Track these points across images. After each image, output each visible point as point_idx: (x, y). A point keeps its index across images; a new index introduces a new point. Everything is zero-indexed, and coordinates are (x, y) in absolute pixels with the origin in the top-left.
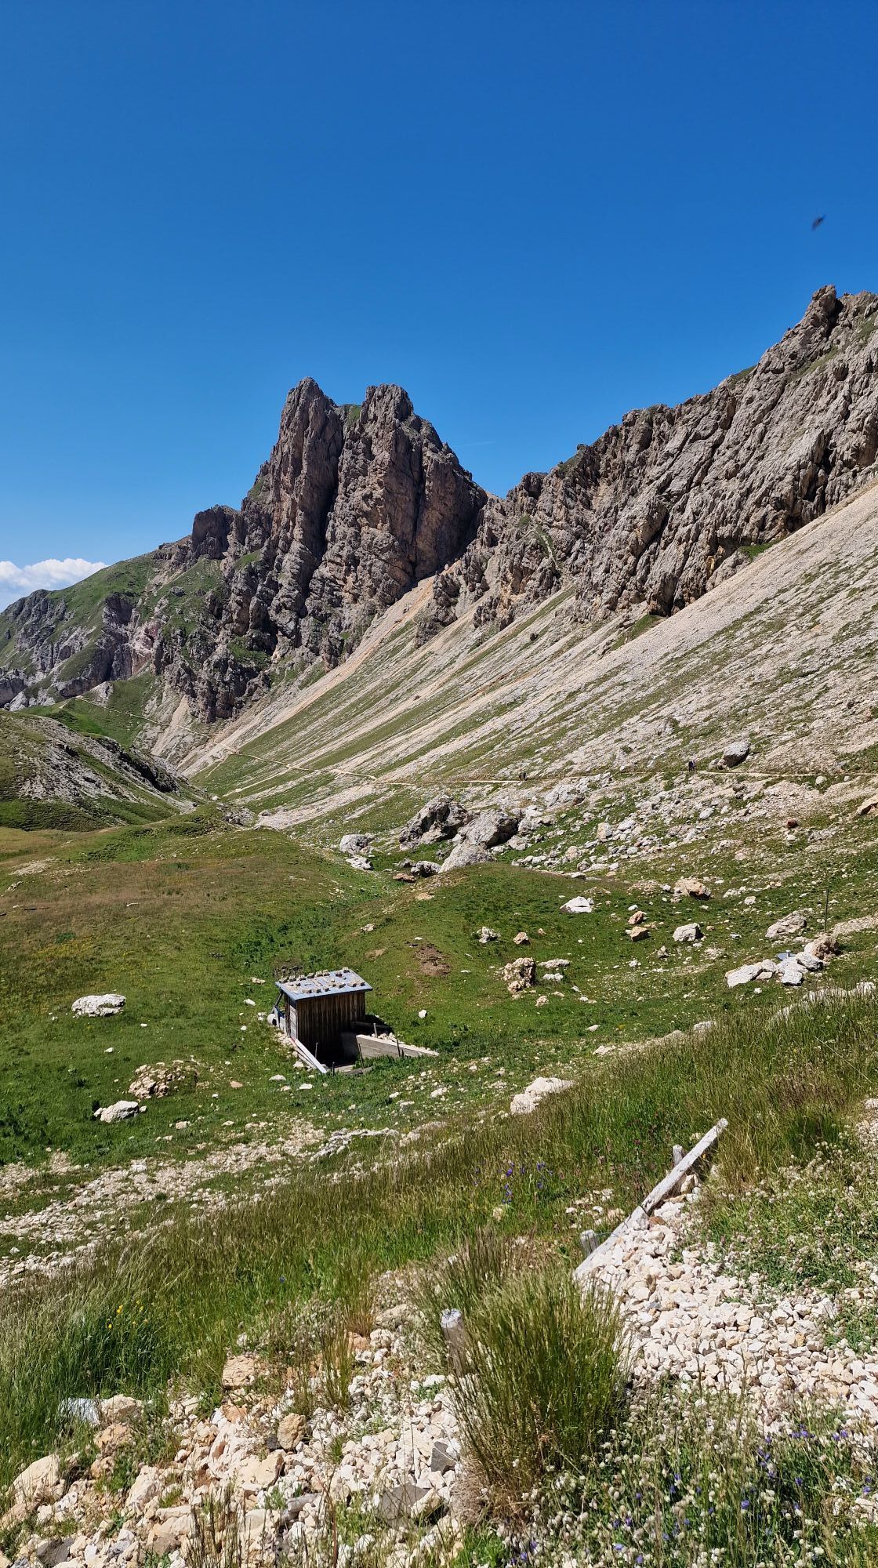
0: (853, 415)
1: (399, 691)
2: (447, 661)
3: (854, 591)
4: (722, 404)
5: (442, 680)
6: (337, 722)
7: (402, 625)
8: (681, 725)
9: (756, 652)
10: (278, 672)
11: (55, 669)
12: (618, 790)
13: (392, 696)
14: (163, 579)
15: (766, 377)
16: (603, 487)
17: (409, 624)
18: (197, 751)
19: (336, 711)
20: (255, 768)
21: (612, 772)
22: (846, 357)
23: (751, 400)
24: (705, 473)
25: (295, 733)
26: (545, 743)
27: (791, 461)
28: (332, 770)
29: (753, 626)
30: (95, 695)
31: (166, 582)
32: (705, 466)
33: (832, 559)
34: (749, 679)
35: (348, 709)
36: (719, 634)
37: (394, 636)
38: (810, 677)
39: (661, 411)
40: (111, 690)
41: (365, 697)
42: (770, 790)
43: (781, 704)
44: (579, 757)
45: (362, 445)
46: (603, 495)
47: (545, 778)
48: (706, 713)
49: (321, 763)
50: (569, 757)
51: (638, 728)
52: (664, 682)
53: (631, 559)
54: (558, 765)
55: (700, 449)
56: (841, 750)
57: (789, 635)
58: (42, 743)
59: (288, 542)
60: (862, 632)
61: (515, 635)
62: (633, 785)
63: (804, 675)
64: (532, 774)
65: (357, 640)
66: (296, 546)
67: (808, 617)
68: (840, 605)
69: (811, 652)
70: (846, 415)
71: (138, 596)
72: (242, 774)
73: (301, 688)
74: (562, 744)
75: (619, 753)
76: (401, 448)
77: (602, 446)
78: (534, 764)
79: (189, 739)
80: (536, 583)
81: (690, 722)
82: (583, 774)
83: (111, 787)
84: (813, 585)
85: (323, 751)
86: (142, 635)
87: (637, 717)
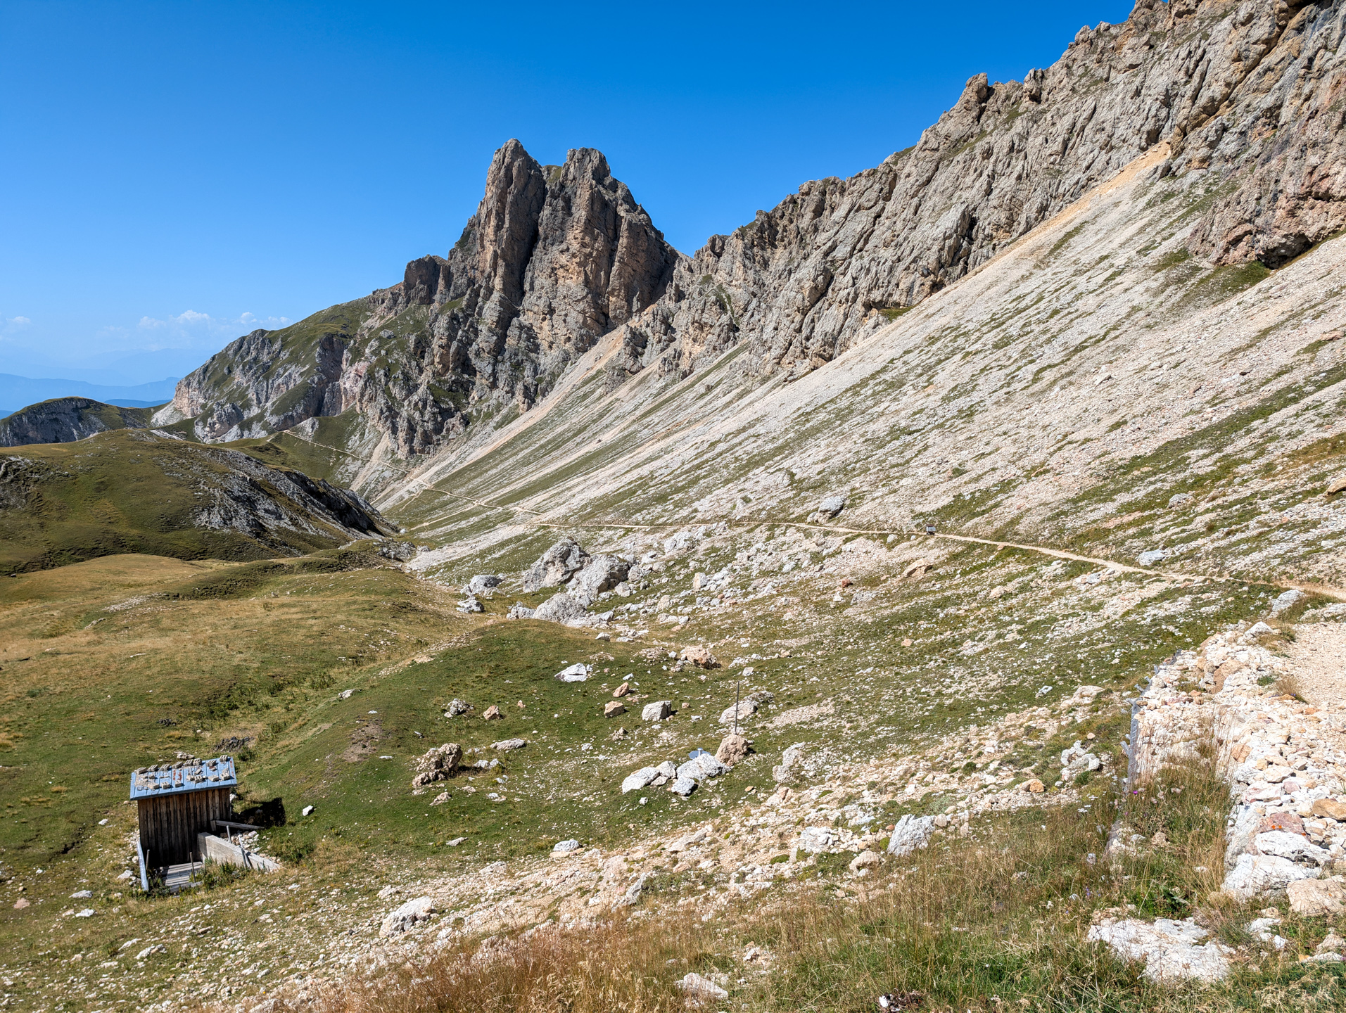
0: (995, 192)
1: (586, 434)
2: (632, 407)
3: (968, 354)
4: (884, 178)
5: (622, 426)
6: (526, 462)
7: (593, 372)
8: (796, 478)
9: (876, 409)
10: (475, 413)
11: (269, 404)
12: (725, 539)
13: (578, 439)
14: (374, 322)
15: (922, 155)
16: (779, 251)
17: (599, 372)
18: (395, 485)
19: (526, 451)
20: (445, 504)
21: (730, 521)
22: (993, 140)
23: (909, 176)
24: (866, 241)
25: (486, 471)
26: (678, 490)
27: (938, 232)
28: (512, 507)
29: (877, 385)
30: (302, 430)
31: (377, 325)
32: (866, 236)
33: (954, 324)
34: (862, 436)
35: (537, 450)
36: (847, 391)
37: (585, 383)
38: (916, 435)
39: (834, 183)
40: (317, 426)
41: (554, 439)
42: (848, 546)
43: (884, 461)
44: (703, 505)
45: (561, 203)
46: (779, 258)
47: (671, 524)
48: (819, 467)
49: (503, 501)
50: (696, 505)
51: (762, 478)
52: (792, 435)
53: (798, 318)
54: (685, 512)
55: (864, 219)
56: (919, 509)
57: (905, 394)
58: (225, 475)
59: (490, 291)
60: (967, 393)
61: (692, 385)
62: (740, 535)
63: (910, 433)
64: (661, 520)
65: (551, 384)
66: (496, 296)
67: (925, 377)
68: (953, 367)
69: (921, 411)
70: (989, 192)
71: (351, 337)
72: (433, 509)
73: (496, 428)
74: (693, 492)
75: (739, 503)
76: (597, 207)
77: (778, 214)
78: (665, 511)
79: (387, 474)
80: (715, 338)
81: (805, 475)
82: (704, 521)
83: (291, 519)
84: (934, 348)
85: (508, 489)
86: (352, 375)
87: (762, 468)
